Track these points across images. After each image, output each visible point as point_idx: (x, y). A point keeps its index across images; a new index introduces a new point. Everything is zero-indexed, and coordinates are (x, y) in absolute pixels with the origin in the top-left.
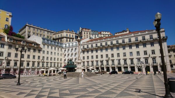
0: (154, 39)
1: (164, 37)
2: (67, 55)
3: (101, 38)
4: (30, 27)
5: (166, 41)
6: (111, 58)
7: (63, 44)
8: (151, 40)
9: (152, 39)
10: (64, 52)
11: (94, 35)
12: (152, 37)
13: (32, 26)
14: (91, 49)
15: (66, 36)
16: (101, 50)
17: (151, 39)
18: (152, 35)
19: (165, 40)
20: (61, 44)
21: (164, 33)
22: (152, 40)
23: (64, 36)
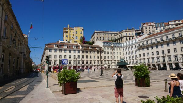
2: (125, 53)
3: (167, 30)
4: (97, 33)
6: (168, 54)
7: (121, 44)
10: (123, 51)
11: (159, 28)
13: (99, 32)
14: (146, 46)
15: (126, 36)
16: (157, 46)
20: (119, 44)
23: (124, 36)
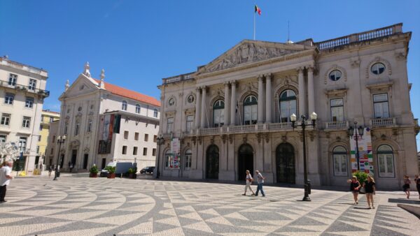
0: (18, 87)
1: (41, 92)
5: (42, 102)
8: (9, 86)
9: (14, 84)
12: (15, 80)
17: (10, 83)
18: (16, 76)
19: (41, 99)
21: (44, 82)
22: (13, 87)
